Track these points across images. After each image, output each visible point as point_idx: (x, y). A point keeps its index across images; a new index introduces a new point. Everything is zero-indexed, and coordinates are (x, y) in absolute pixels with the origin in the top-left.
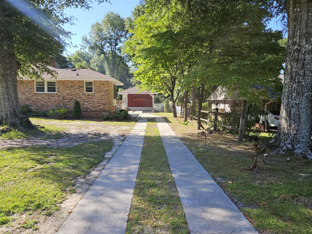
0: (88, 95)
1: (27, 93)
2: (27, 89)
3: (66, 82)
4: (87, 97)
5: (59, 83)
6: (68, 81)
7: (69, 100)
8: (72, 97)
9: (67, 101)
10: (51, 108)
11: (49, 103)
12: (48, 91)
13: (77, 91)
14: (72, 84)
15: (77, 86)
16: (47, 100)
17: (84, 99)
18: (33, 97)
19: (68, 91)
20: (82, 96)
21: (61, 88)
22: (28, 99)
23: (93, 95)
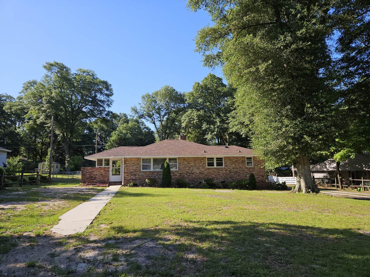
0: (250, 168)
1: (201, 168)
2: (201, 165)
3: (232, 158)
4: (249, 170)
5: (227, 159)
6: (233, 157)
7: (234, 173)
8: (236, 170)
9: (232, 174)
10: (220, 180)
11: (218, 176)
12: (217, 166)
13: (241, 165)
14: (237, 160)
15: (240, 161)
16: (217, 174)
17: (246, 172)
18: (206, 171)
19: (233, 165)
20: (245, 169)
21: (228, 163)
22: (202, 173)
23: (254, 169)
